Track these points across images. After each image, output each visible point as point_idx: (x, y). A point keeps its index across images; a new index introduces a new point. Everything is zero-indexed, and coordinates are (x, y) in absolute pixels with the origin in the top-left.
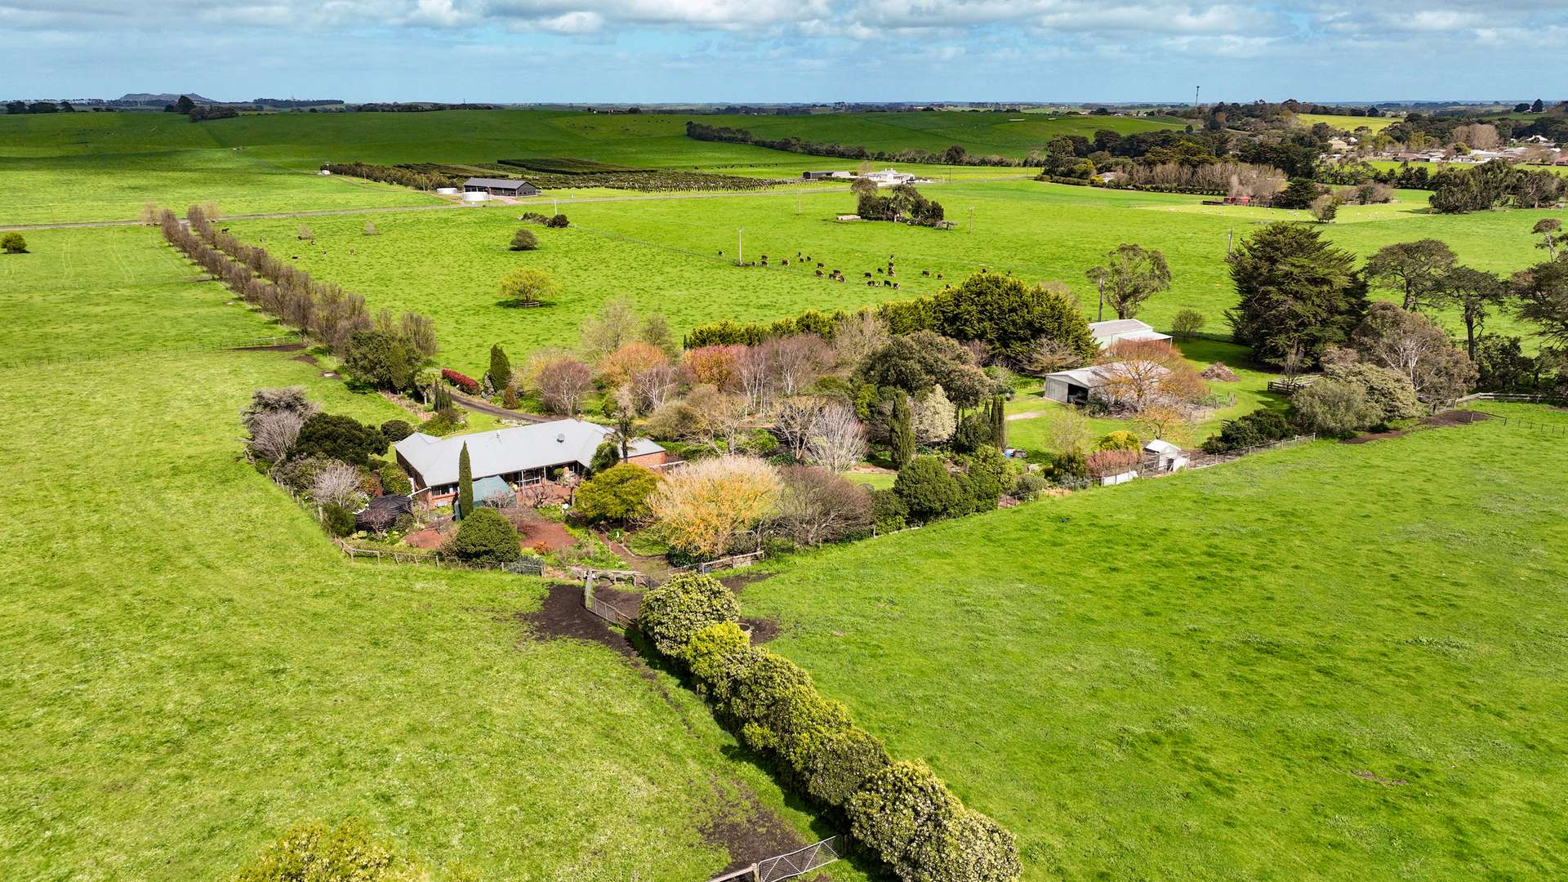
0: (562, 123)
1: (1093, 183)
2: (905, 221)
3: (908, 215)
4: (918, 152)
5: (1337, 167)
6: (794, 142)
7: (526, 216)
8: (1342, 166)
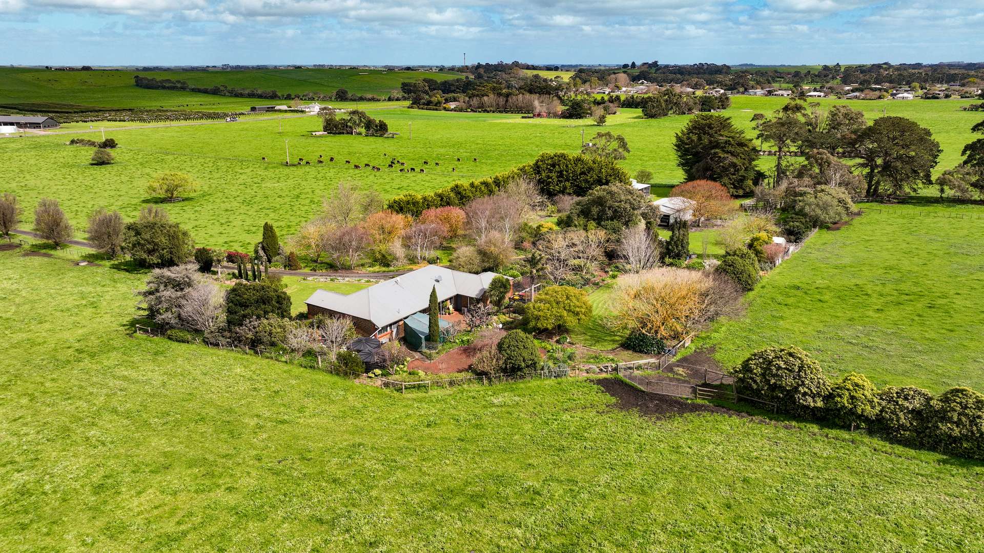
0: (28, 77)
1: (445, 109)
2: (360, 134)
3: (363, 130)
4: (315, 94)
5: (573, 96)
6: (222, 88)
7: (73, 142)
8: (576, 95)
